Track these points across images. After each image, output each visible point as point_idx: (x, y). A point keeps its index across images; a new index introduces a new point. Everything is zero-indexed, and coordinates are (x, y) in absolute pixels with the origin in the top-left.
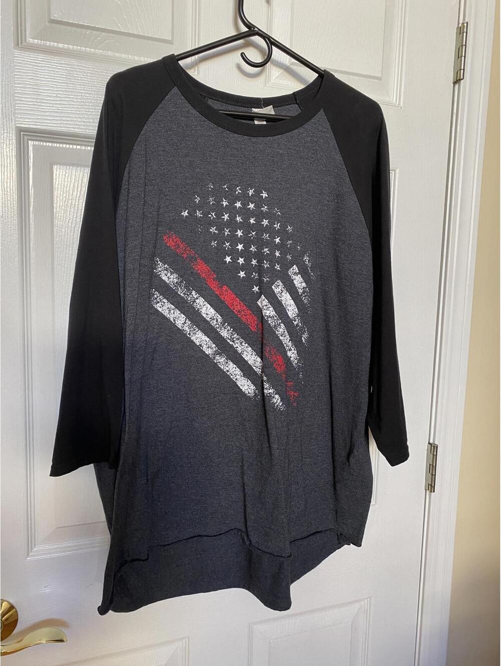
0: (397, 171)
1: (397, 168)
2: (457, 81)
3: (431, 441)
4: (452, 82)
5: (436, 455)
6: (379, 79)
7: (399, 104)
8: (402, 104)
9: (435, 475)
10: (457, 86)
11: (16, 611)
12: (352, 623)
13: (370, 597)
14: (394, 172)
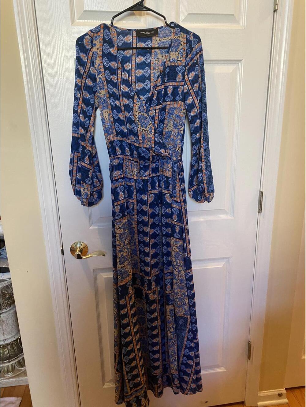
0: (243, 60)
1: (243, 59)
2: (275, 11)
3: (261, 190)
4: (273, 11)
5: (262, 196)
6: (233, 15)
7: (244, 26)
8: (245, 27)
9: (262, 205)
10: (275, 12)
13: (231, 257)
14: (241, 61)
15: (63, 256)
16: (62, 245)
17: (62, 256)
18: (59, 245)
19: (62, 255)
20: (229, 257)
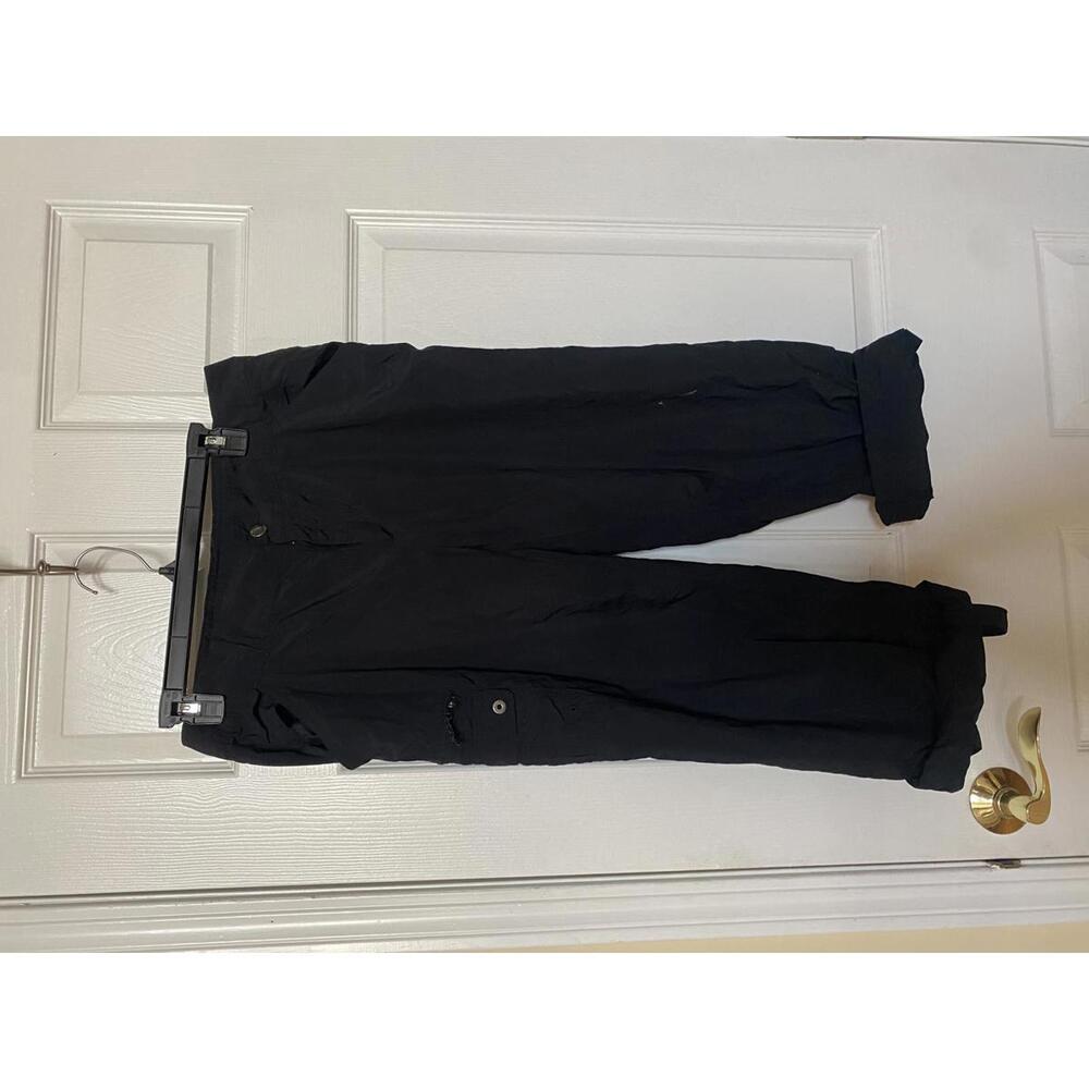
0: (349, 211)
1: (345, 213)
7: (244, 211)
8: (246, 207)
11: (992, 770)
12: (1072, 264)
13: (1034, 232)
14: (352, 217)
15: (1023, 862)
16: (984, 864)
17: (1025, 866)
18: (986, 875)
19: (1019, 866)
20: (1034, 237)
